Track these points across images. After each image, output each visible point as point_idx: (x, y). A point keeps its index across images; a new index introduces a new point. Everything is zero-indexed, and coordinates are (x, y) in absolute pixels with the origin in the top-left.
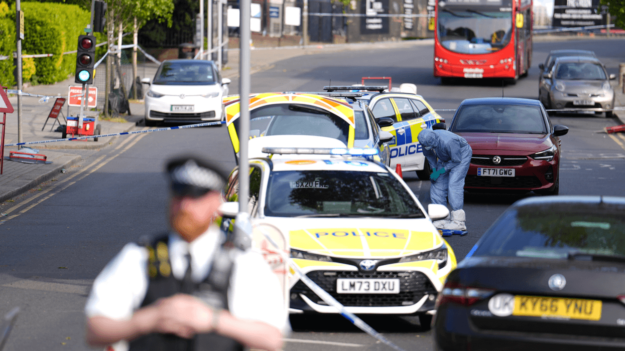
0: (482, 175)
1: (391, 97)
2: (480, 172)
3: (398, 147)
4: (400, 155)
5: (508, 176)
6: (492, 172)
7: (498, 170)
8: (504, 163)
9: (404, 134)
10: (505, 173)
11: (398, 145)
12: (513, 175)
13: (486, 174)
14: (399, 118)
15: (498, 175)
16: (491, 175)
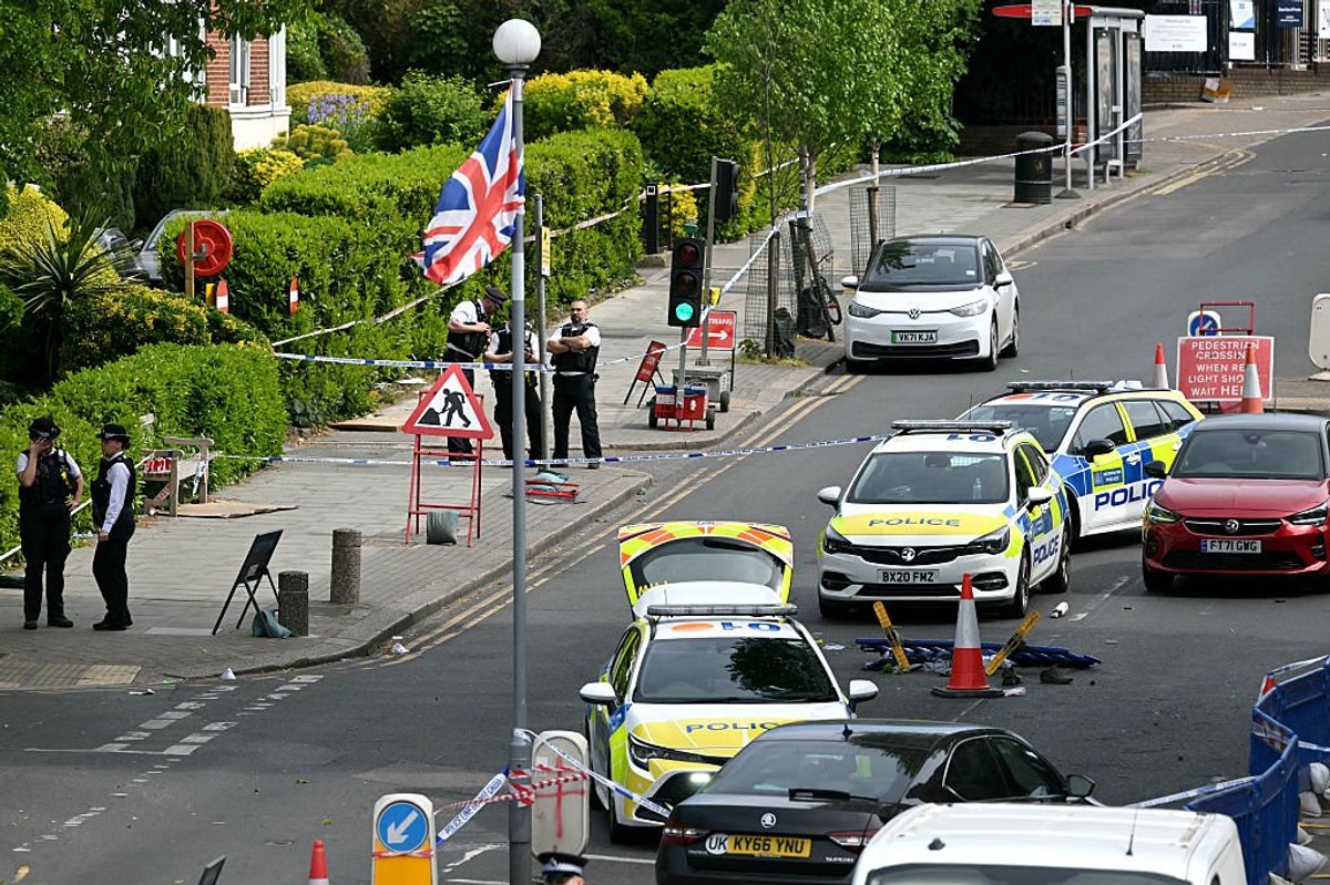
0: (1209, 550)
1: (1117, 401)
2: (1206, 546)
3: (1128, 487)
4: (1132, 500)
5: (1250, 551)
6: (1224, 545)
7: (1235, 542)
8: (1243, 531)
9: (1138, 464)
10: (1246, 546)
11: (1126, 483)
12: (1259, 551)
13: (1216, 550)
14: (1131, 435)
15: (1235, 550)
16: (1224, 550)
